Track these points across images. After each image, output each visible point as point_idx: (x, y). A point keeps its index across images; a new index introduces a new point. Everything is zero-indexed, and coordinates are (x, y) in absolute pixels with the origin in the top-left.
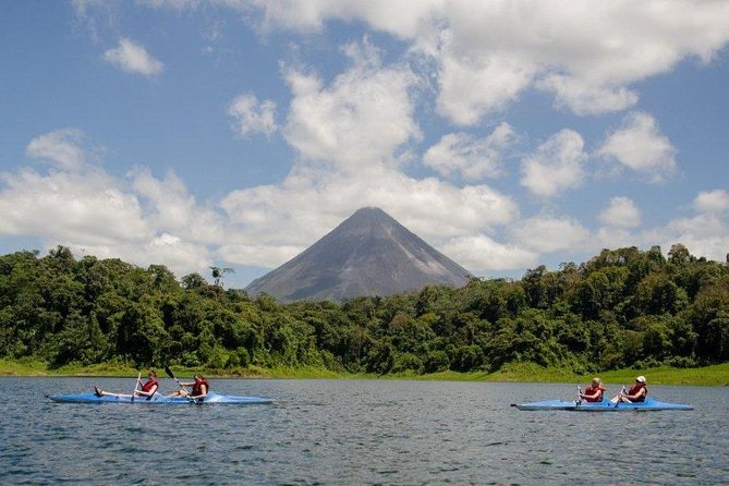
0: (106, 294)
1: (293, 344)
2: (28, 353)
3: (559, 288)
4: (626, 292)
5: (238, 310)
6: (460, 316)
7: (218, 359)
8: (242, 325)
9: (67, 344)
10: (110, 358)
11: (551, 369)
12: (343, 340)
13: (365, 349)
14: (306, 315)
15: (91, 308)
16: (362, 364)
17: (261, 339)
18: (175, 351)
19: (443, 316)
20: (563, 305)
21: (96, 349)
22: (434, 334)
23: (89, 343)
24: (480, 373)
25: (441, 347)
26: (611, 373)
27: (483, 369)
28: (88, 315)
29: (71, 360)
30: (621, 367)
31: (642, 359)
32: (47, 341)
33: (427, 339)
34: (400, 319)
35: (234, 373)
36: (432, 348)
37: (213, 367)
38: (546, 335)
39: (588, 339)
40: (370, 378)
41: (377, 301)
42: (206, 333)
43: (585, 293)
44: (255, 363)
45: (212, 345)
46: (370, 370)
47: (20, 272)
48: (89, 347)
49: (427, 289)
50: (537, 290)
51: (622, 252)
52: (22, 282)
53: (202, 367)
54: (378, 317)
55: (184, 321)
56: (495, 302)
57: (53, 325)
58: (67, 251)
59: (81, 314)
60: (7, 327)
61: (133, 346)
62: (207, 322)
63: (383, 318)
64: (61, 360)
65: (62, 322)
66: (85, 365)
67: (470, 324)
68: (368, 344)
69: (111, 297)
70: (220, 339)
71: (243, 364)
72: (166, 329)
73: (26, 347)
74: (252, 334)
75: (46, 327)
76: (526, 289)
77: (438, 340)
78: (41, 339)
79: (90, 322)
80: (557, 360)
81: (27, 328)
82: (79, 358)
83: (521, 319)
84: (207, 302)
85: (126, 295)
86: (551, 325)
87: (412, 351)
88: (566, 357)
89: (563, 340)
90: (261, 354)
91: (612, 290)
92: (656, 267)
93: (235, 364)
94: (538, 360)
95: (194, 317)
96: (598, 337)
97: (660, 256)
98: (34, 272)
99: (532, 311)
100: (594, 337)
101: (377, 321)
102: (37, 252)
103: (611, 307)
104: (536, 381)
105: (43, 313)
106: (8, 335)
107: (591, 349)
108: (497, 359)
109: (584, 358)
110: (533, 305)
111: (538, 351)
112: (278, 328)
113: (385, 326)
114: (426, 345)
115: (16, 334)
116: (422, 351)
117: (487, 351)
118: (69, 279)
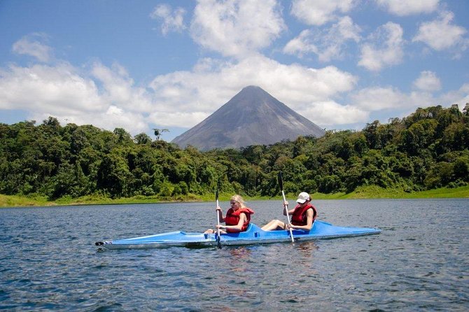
0: (86, 149)
1: (215, 178)
2: (33, 191)
3: (389, 135)
4: (436, 137)
5: (178, 157)
6: (323, 156)
7: (167, 190)
8: (181, 166)
9: (60, 183)
10: (93, 191)
11: (389, 189)
12: (244, 175)
13: (259, 180)
14: (219, 159)
15: (75, 158)
16: (257, 191)
17: (194, 175)
18: (137, 186)
19: (311, 156)
20: (392, 147)
21: (81, 186)
22: (305, 169)
23: (76, 182)
24: (339, 193)
25: (311, 177)
26: (433, 191)
27: (341, 191)
28: (75, 163)
29: (64, 194)
30: (439, 187)
31: (453, 180)
32: (46, 182)
33: (301, 172)
34: (282, 159)
35: (178, 199)
36: (305, 178)
37: (164, 195)
38: (384, 166)
39: (413, 169)
40: (264, 199)
41: (264, 148)
42: (158, 173)
43: (408, 138)
44: (191, 192)
45: (162, 180)
46: (264, 194)
47: (23, 136)
48: (76, 185)
49: (299, 139)
50: (374, 137)
51: (430, 109)
52: (25, 142)
53: (157, 196)
54: (266, 158)
55: (142, 165)
56: (346, 146)
57: (50, 171)
58: (55, 120)
59: (70, 163)
60: (17, 173)
61: (109, 183)
62: (158, 165)
63: (269, 159)
64: (57, 194)
65: (56, 168)
66: (73, 197)
67: (330, 161)
68: (260, 177)
69: (89, 151)
70: (168, 176)
71: (184, 193)
72: (130, 170)
73: (31, 187)
74: (189, 173)
75: (45, 172)
76: (366, 136)
77: (308, 172)
78: (42, 180)
79: (76, 168)
80: (392, 183)
81: (32, 173)
82: (69, 193)
83: (367, 157)
84: (157, 152)
85: (99, 148)
86: (387, 160)
87: (291, 181)
88: (398, 181)
89: (395, 170)
90: (195, 185)
91: (426, 135)
92: (456, 118)
93: (179, 193)
94: (380, 184)
95: (149, 162)
96: (420, 167)
97: (458, 111)
98: (34, 135)
99: (372, 151)
100: (417, 167)
101: (265, 162)
102: (35, 122)
103: (426, 146)
104: (379, 197)
105: (42, 163)
106: (18, 179)
107: (415, 175)
108: (351, 185)
109: (410, 182)
110: (372, 147)
111: (380, 177)
112: (205, 167)
113: (272, 164)
114: (300, 175)
115: (24, 178)
116: (298, 180)
117: (343, 179)
118: (59, 139)
